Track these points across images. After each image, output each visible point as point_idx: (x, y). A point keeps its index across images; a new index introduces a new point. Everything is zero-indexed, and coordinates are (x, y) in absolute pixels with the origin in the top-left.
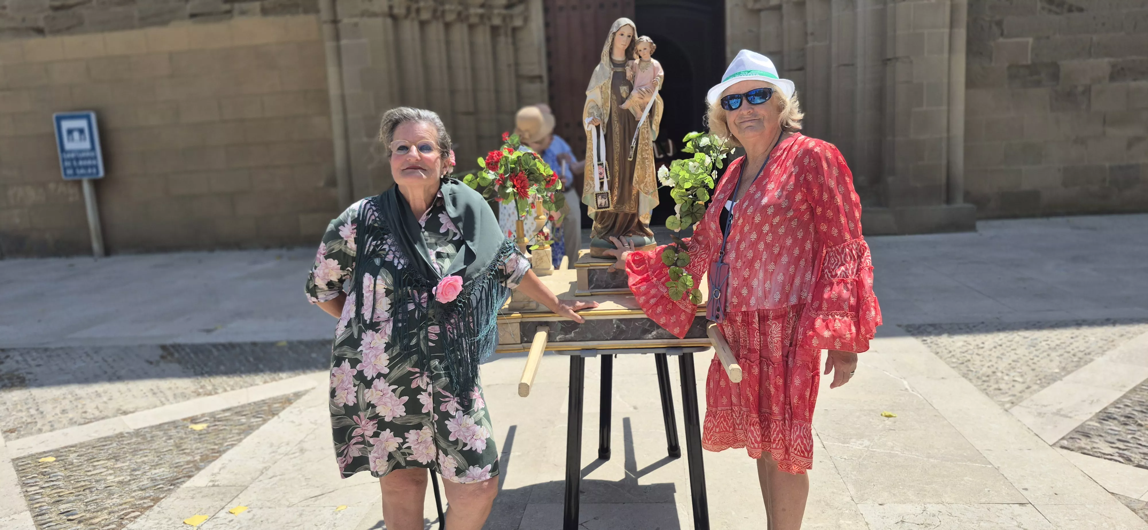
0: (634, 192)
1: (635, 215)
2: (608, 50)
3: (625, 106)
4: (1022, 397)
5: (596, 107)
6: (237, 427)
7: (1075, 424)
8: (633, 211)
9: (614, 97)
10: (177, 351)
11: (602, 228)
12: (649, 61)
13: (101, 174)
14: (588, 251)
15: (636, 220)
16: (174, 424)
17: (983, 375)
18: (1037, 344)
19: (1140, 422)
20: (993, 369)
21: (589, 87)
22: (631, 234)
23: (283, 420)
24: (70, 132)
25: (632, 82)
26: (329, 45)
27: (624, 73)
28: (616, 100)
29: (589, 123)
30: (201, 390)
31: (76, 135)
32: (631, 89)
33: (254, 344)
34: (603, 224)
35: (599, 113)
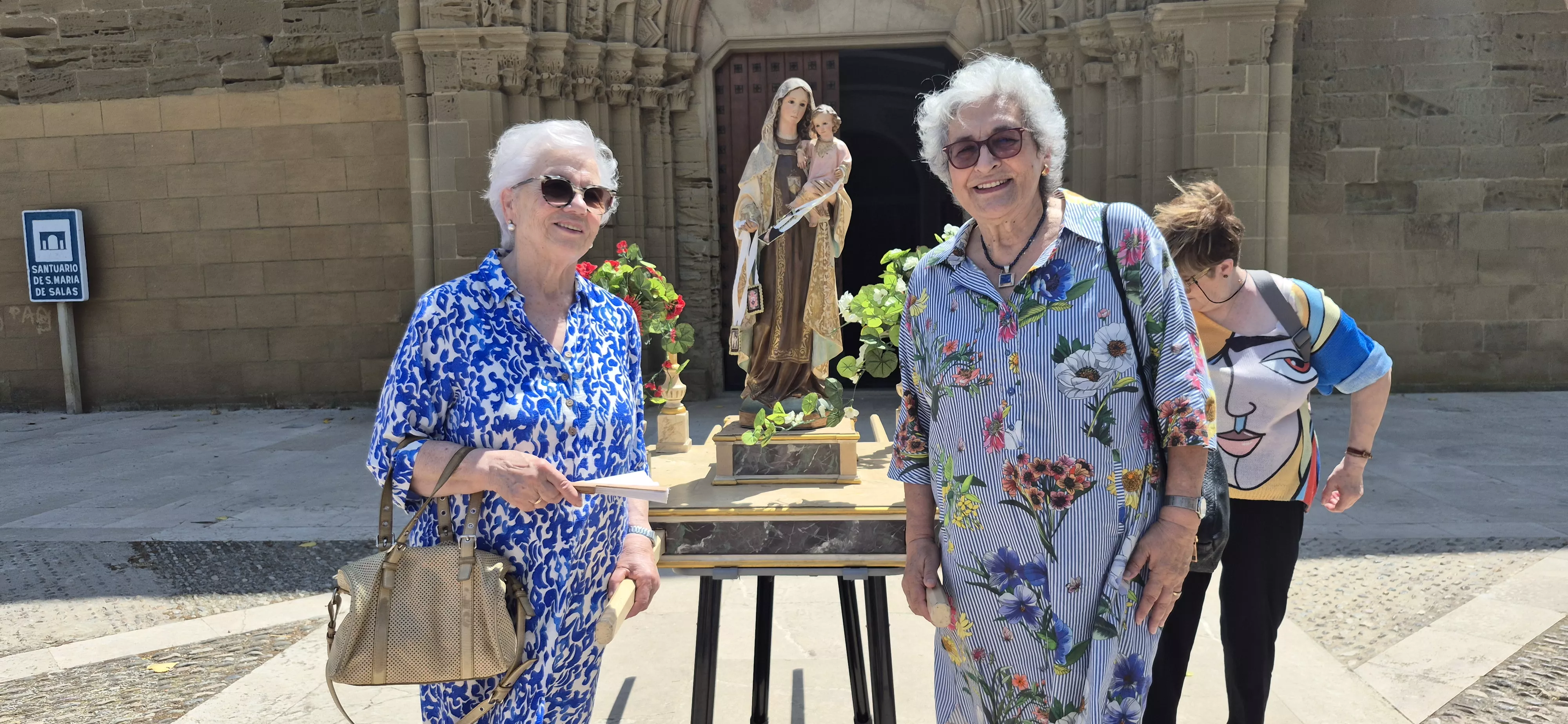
0: (806, 332)
1: (806, 367)
2: (772, 124)
4: (1373, 650)
5: (752, 207)
6: (219, 669)
7: (1451, 694)
8: (804, 360)
9: (779, 192)
10: (155, 552)
11: (758, 384)
12: (831, 142)
13: (85, 296)
14: (736, 418)
15: (808, 374)
16: (127, 662)
17: (1317, 616)
18: (1393, 572)
19: (1544, 692)
20: (1332, 607)
21: (743, 178)
22: (800, 395)
23: (288, 660)
24: (44, 236)
25: (805, 171)
26: (414, 126)
27: (795, 158)
28: (782, 196)
29: (740, 229)
30: (177, 611)
31: (53, 240)
32: (804, 180)
33: (269, 544)
35: (756, 215)
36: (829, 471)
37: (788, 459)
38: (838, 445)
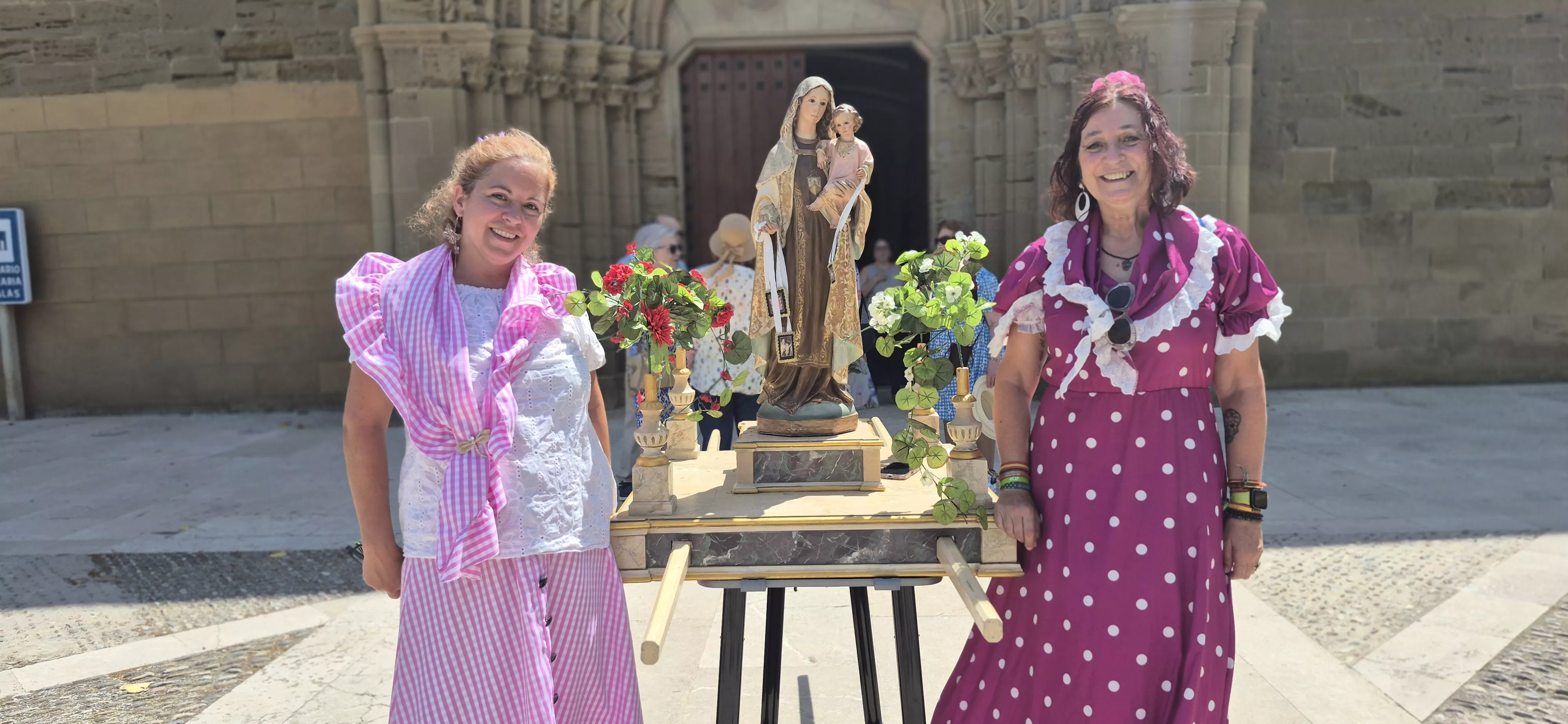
0: (826, 336)
1: (825, 371)
2: (791, 124)
3: (813, 207)
4: (1368, 646)
5: (771, 208)
6: (198, 688)
7: (1450, 689)
8: (824, 364)
9: (799, 193)
10: (117, 564)
11: (776, 389)
12: (853, 141)
13: (28, 298)
14: (753, 424)
15: (828, 379)
16: (97, 682)
17: (1308, 612)
19: (1540, 685)
20: (1321, 603)
21: (760, 179)
22: (820, 400)
23: (270, 678)
25: (825, 171)
26: (374, 124)
27: (815, 159)
28: (802, 197)
29: (761, 230)
30: (146, 628)
32: (824, 182)
33: (237, 555)
34: (778, 383)
35: (776, 217)
36: (852, 478)
37: (810, 466)
38: (862, 451)
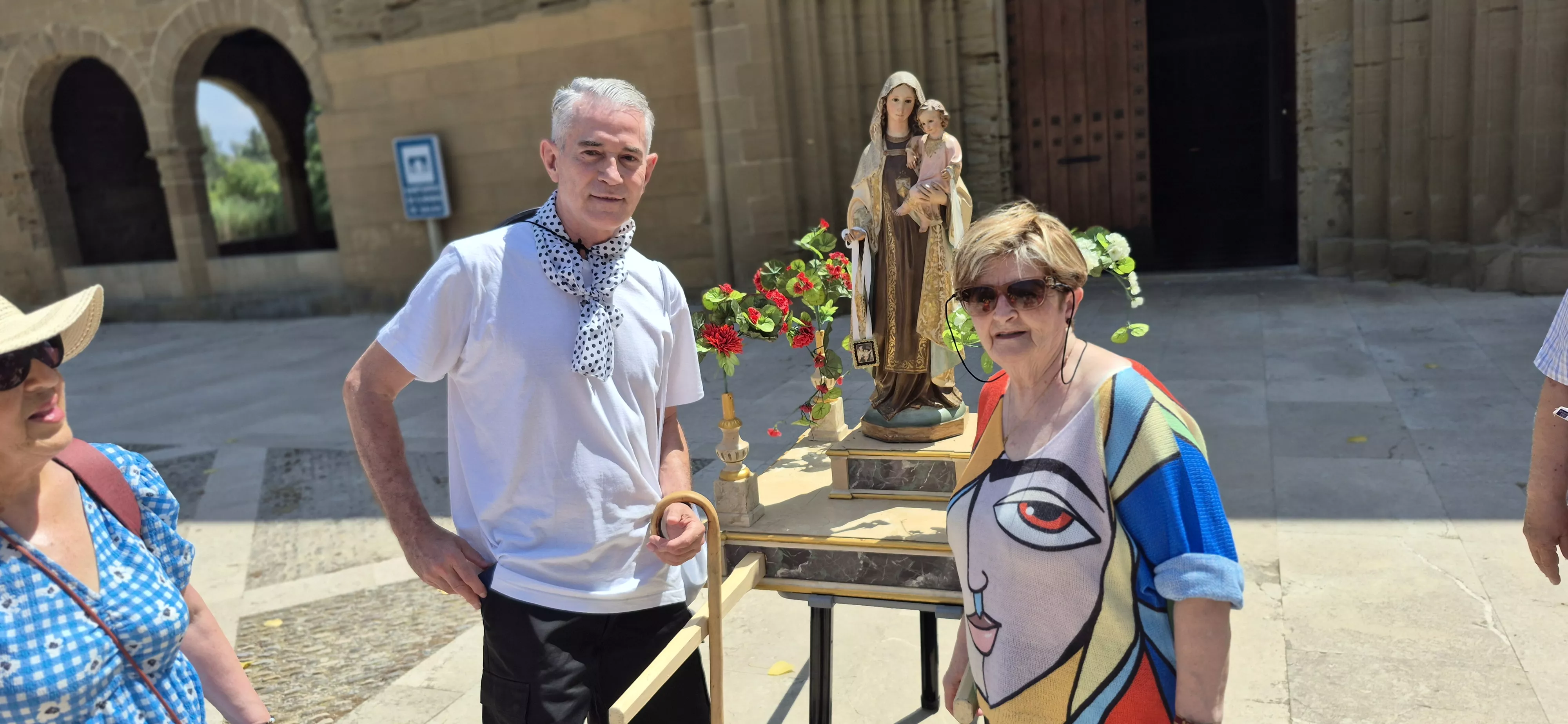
0: (922, 342)
1: (924, 376)
2: (879, 122)
3: (901, 211)
5: (863, 211)
8: (921, 370)
9: (888, 197)
12: (940, 139)
13: (447, 212)
21: (855, 180)
22: (918, 406)
24: (412, 161)
25: (914, 172)
26: (699, 35)
27: (904, 158)
28: (890, 200)
29: (849, 237)
31: (418, 164)
32: (912, 183)
35: (867, 220)
37: (903, 475)
38: (953, 463)
